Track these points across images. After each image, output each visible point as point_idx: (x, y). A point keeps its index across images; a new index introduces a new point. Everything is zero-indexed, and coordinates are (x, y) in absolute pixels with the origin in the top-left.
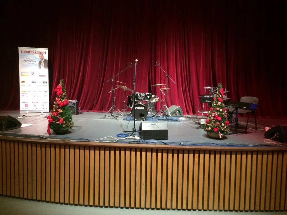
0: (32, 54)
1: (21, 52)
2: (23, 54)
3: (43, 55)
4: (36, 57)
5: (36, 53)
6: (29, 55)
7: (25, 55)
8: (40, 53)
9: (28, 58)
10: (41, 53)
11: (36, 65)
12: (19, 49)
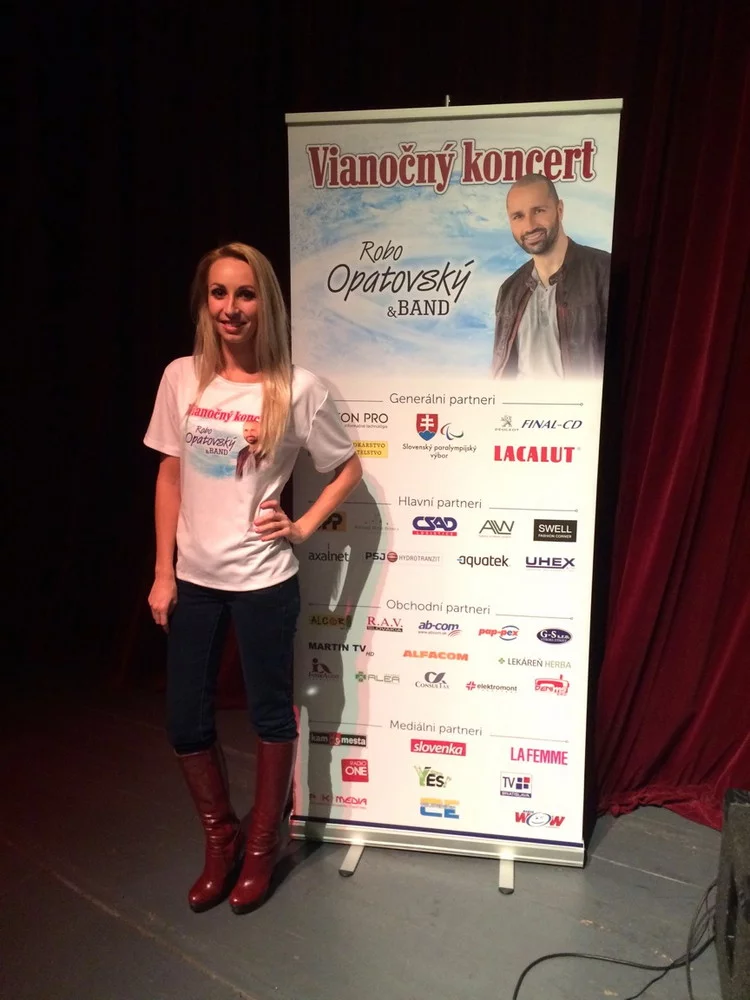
0: (429, 189)
1: (310, 175)
2: (335, 198)
3: (562, 187)
4: (471, 222)
5: (471, 168)
6: (399, 200)
7: (353, 213)
8: (518, 168)
9: (380, 241)
10: (538, 167)
11: (470, 323)
12: (293, 134)
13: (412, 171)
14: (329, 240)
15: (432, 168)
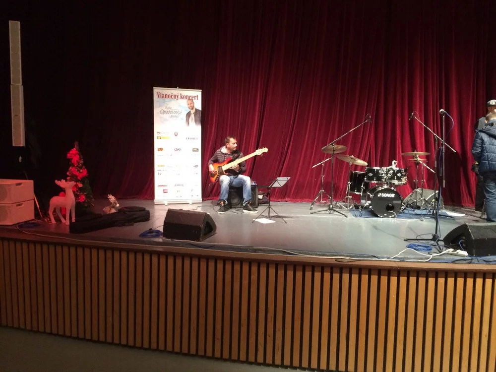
0: (175, 99)
2: (161, 100)
4: (182, 105)
6: (171, 101)
7: (164, 102)
12: (154, 90)
13: (173, 97)
14: (160, 106)
15: (176, 97)
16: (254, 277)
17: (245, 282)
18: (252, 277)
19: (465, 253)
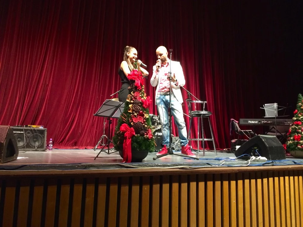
16: (89, 200)
17: (77, 209)
18: (87, 200)
19: (264, 158)
